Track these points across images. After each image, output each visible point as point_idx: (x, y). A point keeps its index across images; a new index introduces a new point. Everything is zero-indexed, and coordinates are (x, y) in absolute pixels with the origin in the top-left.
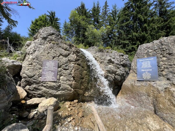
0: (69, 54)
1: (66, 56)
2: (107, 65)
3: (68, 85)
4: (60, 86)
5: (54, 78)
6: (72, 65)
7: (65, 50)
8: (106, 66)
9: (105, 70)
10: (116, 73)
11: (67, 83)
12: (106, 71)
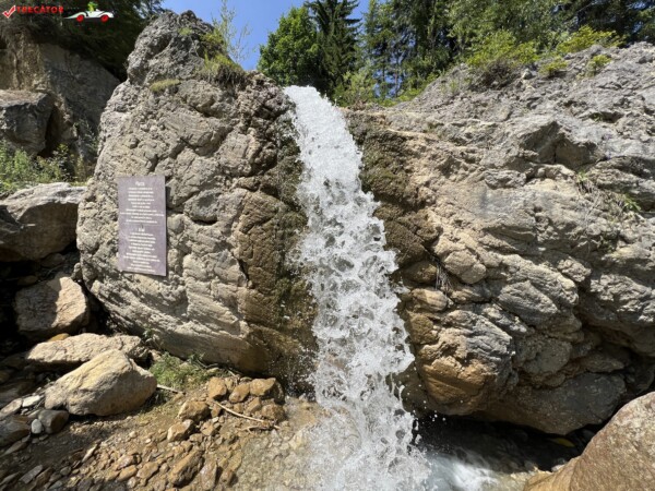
0: (223, 136)
2: (504, 183)
3: (217, 299)
4: (183, 299)
5: (155, 259)
6: (235, 193)
8: (490, 194)
9: (478, 223)
10: (603, 250)
11: (209, 287)
12: (487, 231)
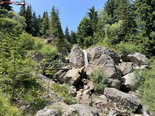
0: (80, 55)
1: (79, 55)
4: (78, 65)
5: (76, 62)
6: (81, 58)
7: (79, 53)
